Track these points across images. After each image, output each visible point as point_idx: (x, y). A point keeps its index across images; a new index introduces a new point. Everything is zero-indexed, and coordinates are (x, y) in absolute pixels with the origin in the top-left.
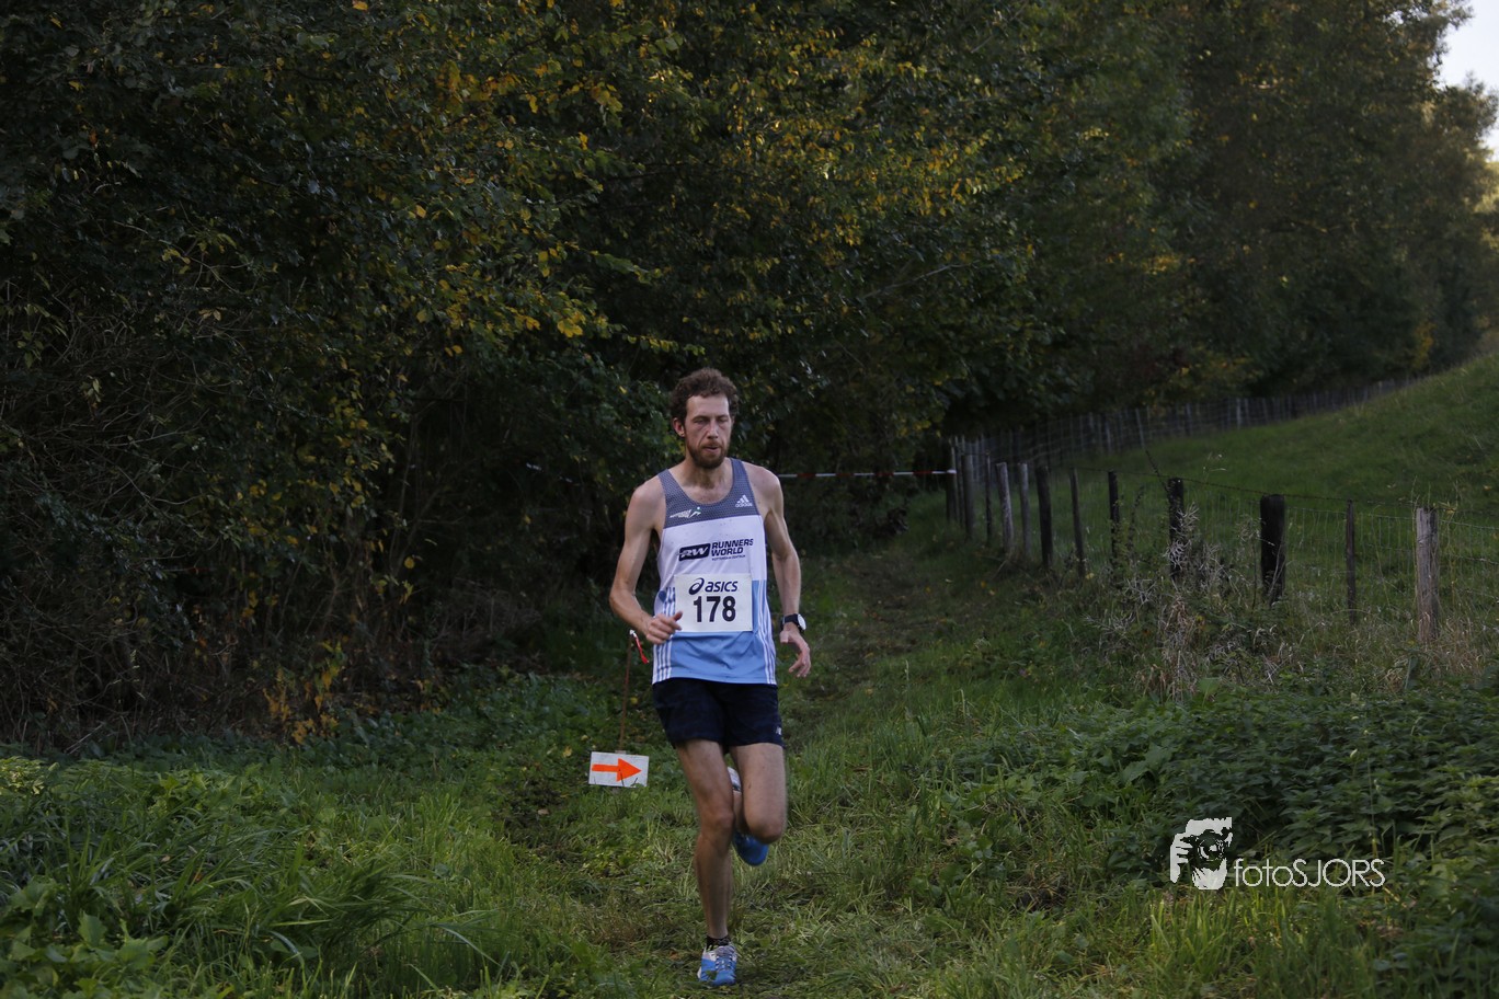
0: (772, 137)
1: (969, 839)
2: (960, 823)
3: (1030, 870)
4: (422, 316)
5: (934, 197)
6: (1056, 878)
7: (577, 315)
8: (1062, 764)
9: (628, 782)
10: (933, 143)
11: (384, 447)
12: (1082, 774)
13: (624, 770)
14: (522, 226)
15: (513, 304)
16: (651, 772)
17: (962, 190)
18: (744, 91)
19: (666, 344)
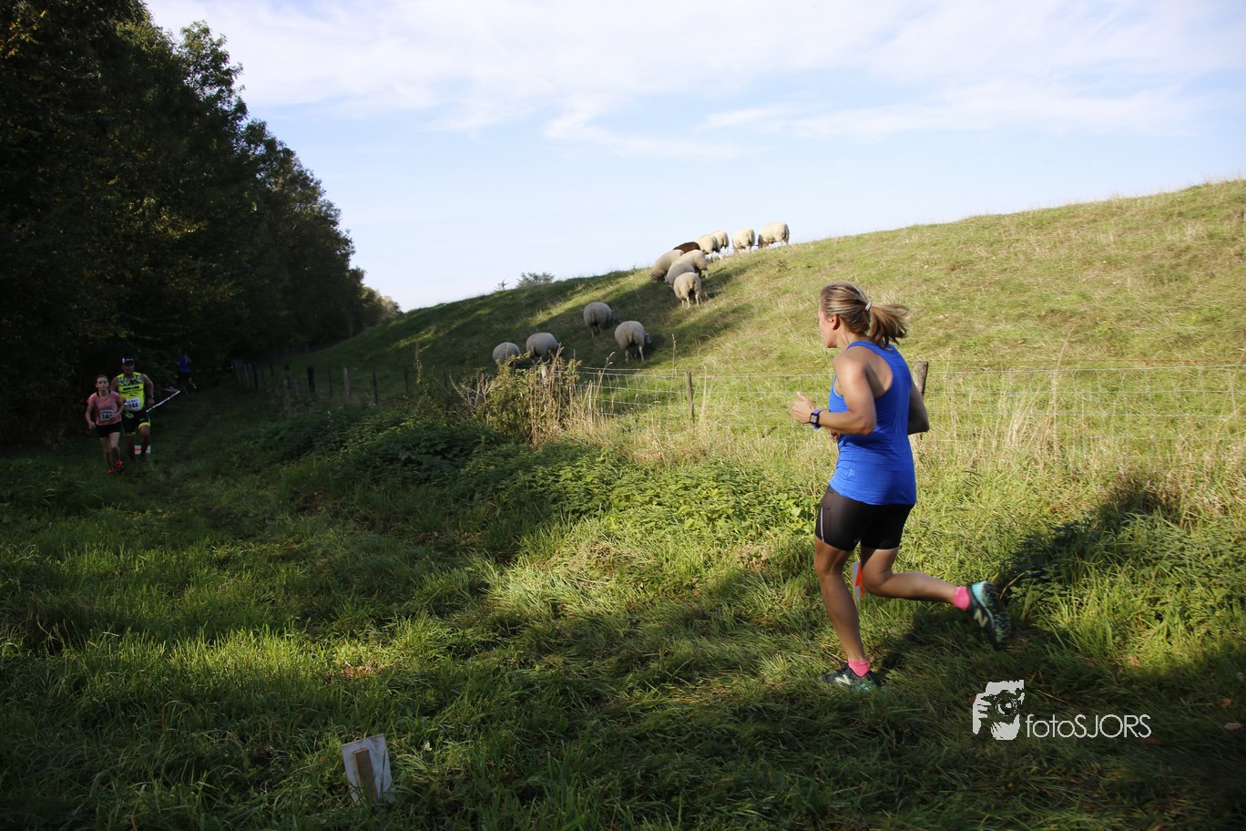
0: (176, 283)
1: (235, 459)
2: (233, 455)
3: (251, 465)
5: (221, 297)
6: (257, 466)
7: (125, 332)
8: (259, 438)
10: (220, 284)
12: (264, 440)
14: (106, 308)
15: (106, 330)
17: (228, 295)
18: (168, 272)
19: (147, 338)
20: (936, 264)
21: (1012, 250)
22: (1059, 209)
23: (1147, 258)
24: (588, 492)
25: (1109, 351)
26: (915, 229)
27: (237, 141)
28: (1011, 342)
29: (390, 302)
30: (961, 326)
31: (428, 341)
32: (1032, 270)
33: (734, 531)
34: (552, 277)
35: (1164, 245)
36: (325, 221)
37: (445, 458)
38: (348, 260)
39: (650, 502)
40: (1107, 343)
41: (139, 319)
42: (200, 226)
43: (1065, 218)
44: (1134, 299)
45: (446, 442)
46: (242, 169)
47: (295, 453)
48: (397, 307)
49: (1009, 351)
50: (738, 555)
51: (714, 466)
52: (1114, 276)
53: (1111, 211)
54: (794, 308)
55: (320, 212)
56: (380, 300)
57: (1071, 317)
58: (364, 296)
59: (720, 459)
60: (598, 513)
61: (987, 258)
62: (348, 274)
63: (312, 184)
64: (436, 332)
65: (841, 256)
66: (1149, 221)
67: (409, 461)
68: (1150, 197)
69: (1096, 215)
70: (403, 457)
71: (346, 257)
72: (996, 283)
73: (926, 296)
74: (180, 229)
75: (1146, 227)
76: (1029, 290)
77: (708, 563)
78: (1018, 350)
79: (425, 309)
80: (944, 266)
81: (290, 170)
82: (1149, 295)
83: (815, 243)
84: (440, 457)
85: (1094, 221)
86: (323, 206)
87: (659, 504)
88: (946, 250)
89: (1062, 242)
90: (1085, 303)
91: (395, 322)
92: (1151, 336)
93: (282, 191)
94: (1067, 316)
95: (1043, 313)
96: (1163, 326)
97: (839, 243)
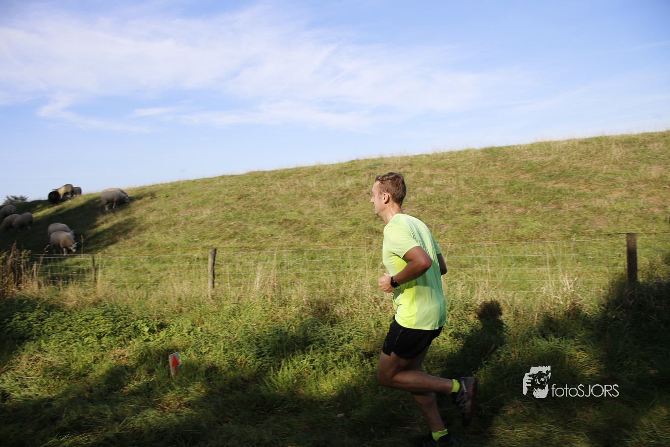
20: (231, 196)
21: (268, 189)
22: (292, 169)
23: (330, 194)
24: (29, 326)
25: (310, 239)
26: (223, 177)
28: (265, 236)
30: (242, 228)
32: (277, 199)
33: (111, 343)
34: (26, 199)
35: (337, 188)
39: (65, 329)
40: (310, 236)
43: (294, 173)
44: (322, 214)
49: (264, 240)
50: (113, 356)
51: (103, 307)
52: (315, 202)
53: (315, 171)
54: (157, 219)
57: (294, 223)
59: (108, 303)
60: (34, 338)
61: (257, 193)
65: (184, 191)
66: (332, 176)
68: (333, 165)
69: (309, 172)
72: (261, 206)
73: (225, 212)
75: (330, 179)
76: (276, 209)
77: (96, 361)
78: (269, 240)
80: (235, 197)
82: (329, 212)
83: (172, 184)
85: (307, 176)
87: (71, 330)
88: (237, 189)
89: (291, 186)
90: (301, 216)
92: (329, 232)
94: (292, 222)
95: (281, 221)
96: (335, 227)
97: (183, 184)
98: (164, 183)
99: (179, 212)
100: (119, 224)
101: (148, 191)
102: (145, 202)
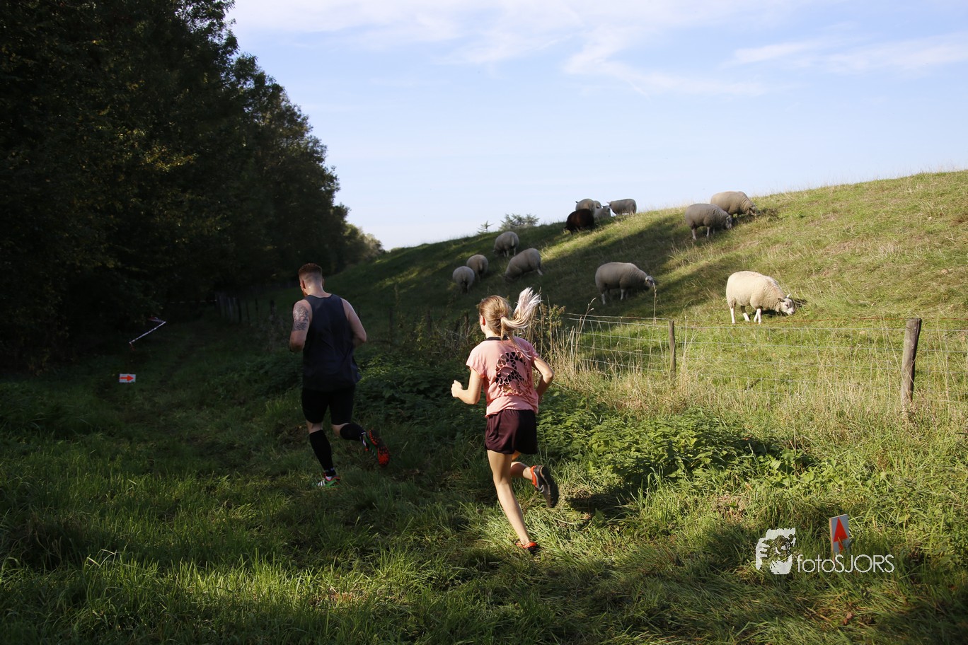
0: (164, 215)
1: (221, 390)
2: (219, 386)
3: (236, 396)
4: (68, 263)
5: (208, 231)
7: (112, 262)
8: (244, 371)
9: (130, 381)
10: (208, 217)
11: (59, 298)
12: (249, 373)
13: (129, 378)
14: (95, 238)
15: (94, 259)
16: (137, 379)
17: (216, 229)
18: (156, 204)
19: (137, 269)
20: (941, 215)
24: (568, 436)
26: (920, 178)
27: (227, 74)
29: (373, 240)
31: (412, 281)
33: (711, 481)
34: (536, 220)
36: (312, 156)
37: (427, 397)
38: (333, 197)
39: (629, 448)
41: (127, 250)
42: (190, 159)
45: (429, 382)
46: (231, 104)
47: (280, 387)
48: (378, 245)
50: (714, 505)
51: (693, 415)
54: (783, 259)
55: (306, 148)
56: (363, 237)
58: (347, 233)
59: (700, 409)
60: (576, 457)
62: (332, 211)
63: (299, 120)
64: (419, 274)
65: (837, 206)
67: (392, 399)
70: (387, 394)
71: (330, 193)
73: (928, 249)
74: (171, 161)
77: (684, 510)
79: (408, 249)
80: (950, 217)
81: (278, 106)
83: (810, 192)
84: (422, 396)
86: (309, 143)
87: (638, 450)
88: (953, 200)
91: (378, 261)
93: (268, 127)
97: (835, 192)
98: (793, 191)
99: (827, 247)
100: (710, 267)
101: (764, 206)
102: (758, 227)
